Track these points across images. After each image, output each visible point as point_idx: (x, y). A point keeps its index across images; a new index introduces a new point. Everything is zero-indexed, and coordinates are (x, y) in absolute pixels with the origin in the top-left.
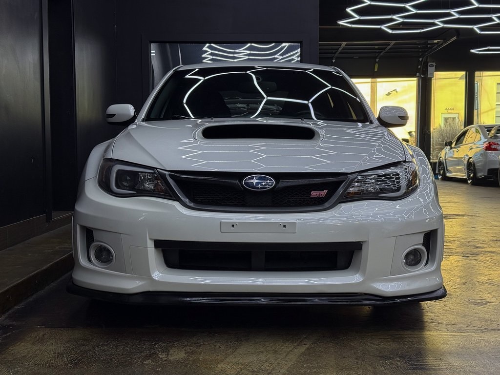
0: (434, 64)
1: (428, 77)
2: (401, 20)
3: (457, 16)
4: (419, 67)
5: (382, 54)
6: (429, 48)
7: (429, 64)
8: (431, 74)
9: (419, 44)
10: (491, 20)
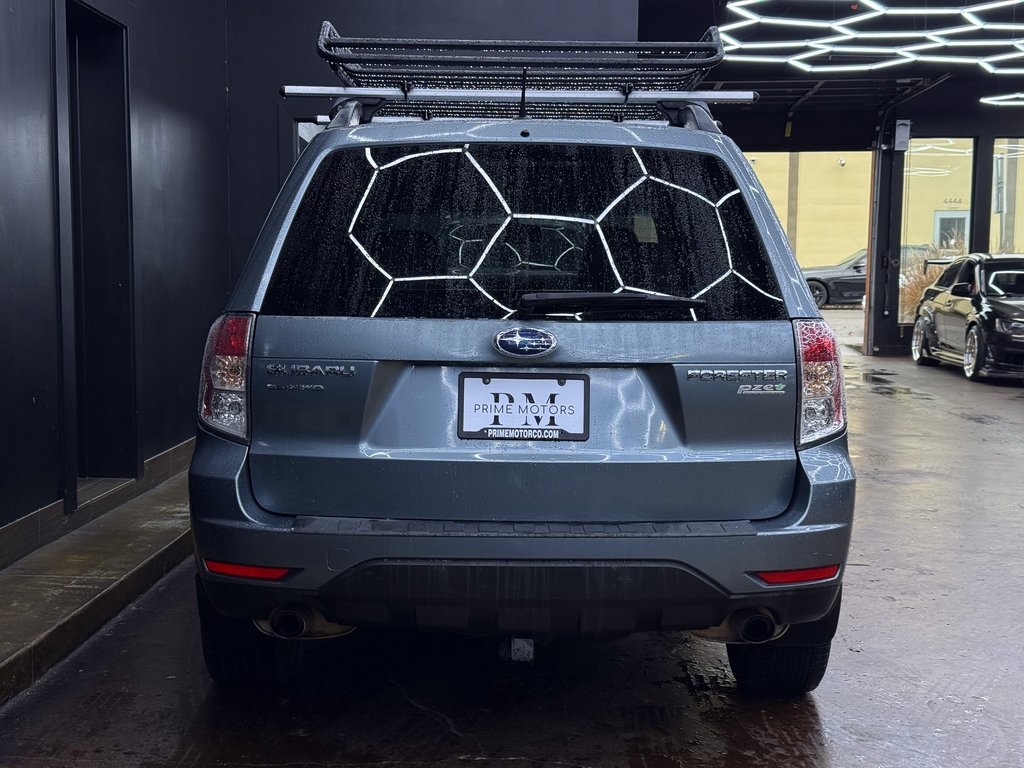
0: (908, 122)
1: (896, 149)
2: (829, 49)
3: (942, 43)
4: (878, 128)
5: (798, 103)
6: (898, 91)
7: (899, 122)
8: (900, 143)
10: (1012, 49)
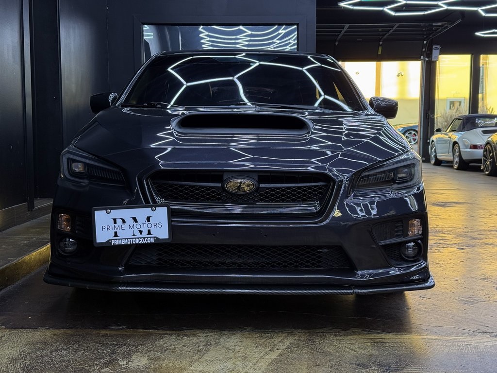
0: (438, 47)
1: (433, 60)
2: (404, 2)
4: (424, 50)
5: (385, 37)
6: (434, 30)
7: (434, 46)
8: (435, 57)
9: (424, 27)
10: (495, 2)
